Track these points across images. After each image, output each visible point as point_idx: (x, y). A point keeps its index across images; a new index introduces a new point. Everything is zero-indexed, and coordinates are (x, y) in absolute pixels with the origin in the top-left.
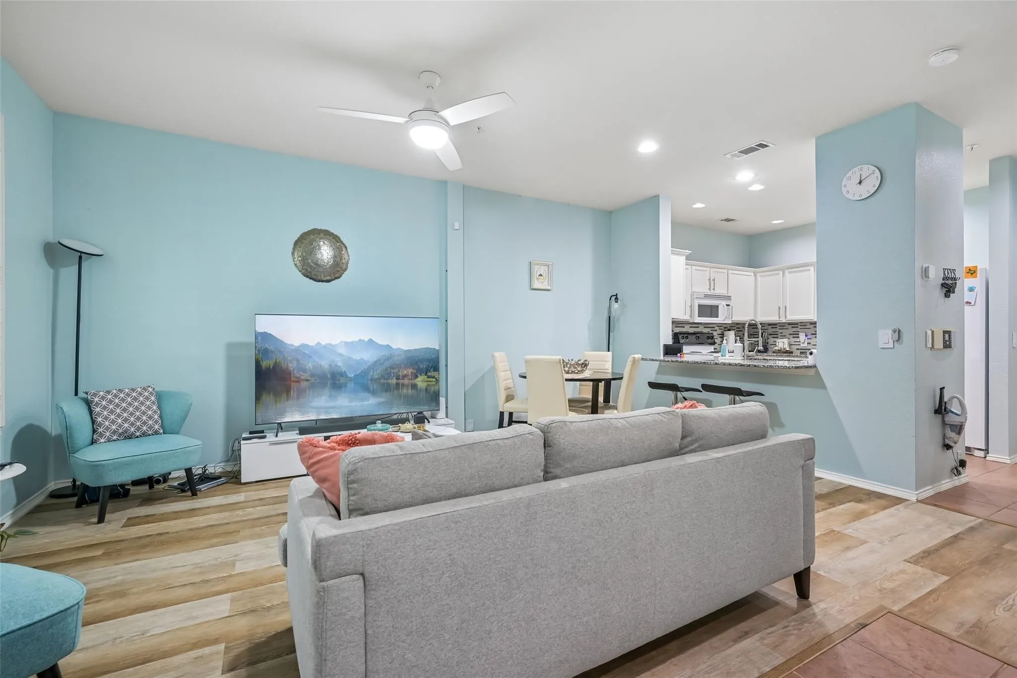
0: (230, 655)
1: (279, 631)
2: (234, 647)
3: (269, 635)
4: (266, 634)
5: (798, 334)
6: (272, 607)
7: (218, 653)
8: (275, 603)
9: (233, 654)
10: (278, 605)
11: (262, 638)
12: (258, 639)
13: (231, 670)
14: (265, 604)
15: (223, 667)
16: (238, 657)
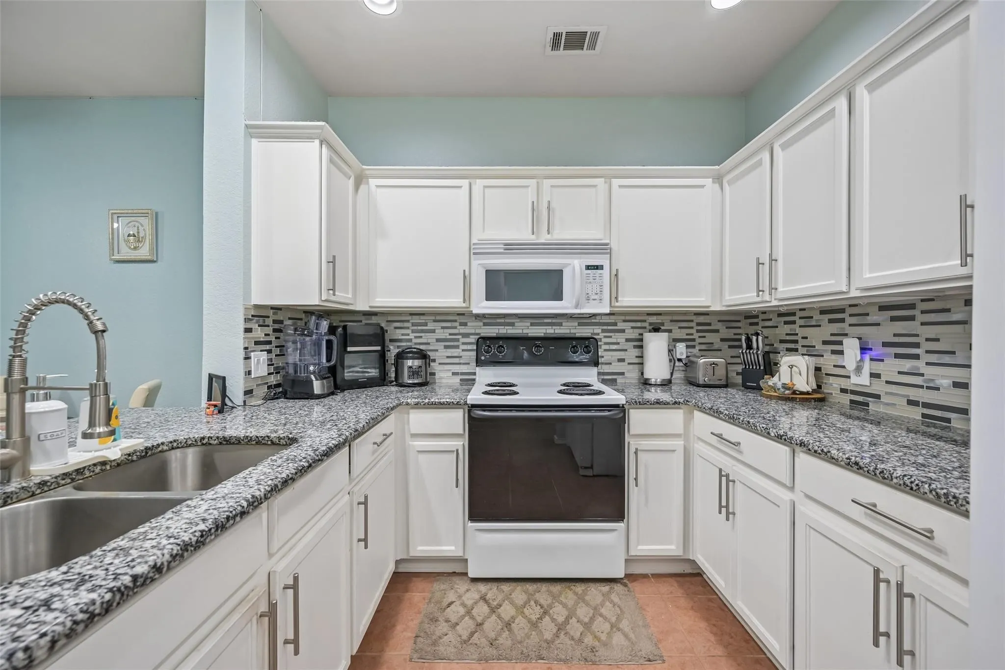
5: (840, 343)
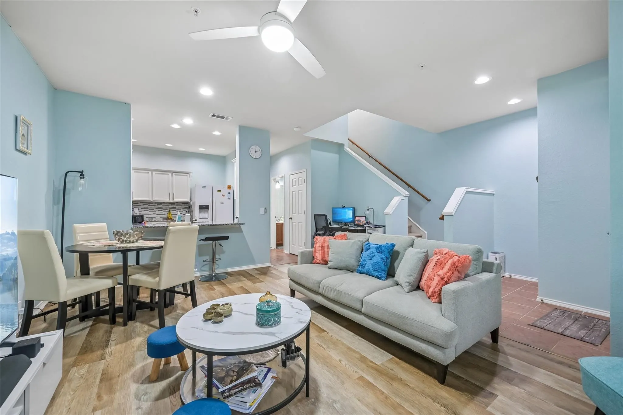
0: (488, 401)
1: (455, 390)
2: (483, 403)
3: (461, 393)
4: (462, 394)
6: (442, 404)
7: (493, 407)
8: (438, 405)
9: (486, 400)
10: (438, 403)
11: (465, 394)
12: (469, 396)
13: (493, 394)
14: (443, 411)
15: (495, 398)
16: (485, 397)
